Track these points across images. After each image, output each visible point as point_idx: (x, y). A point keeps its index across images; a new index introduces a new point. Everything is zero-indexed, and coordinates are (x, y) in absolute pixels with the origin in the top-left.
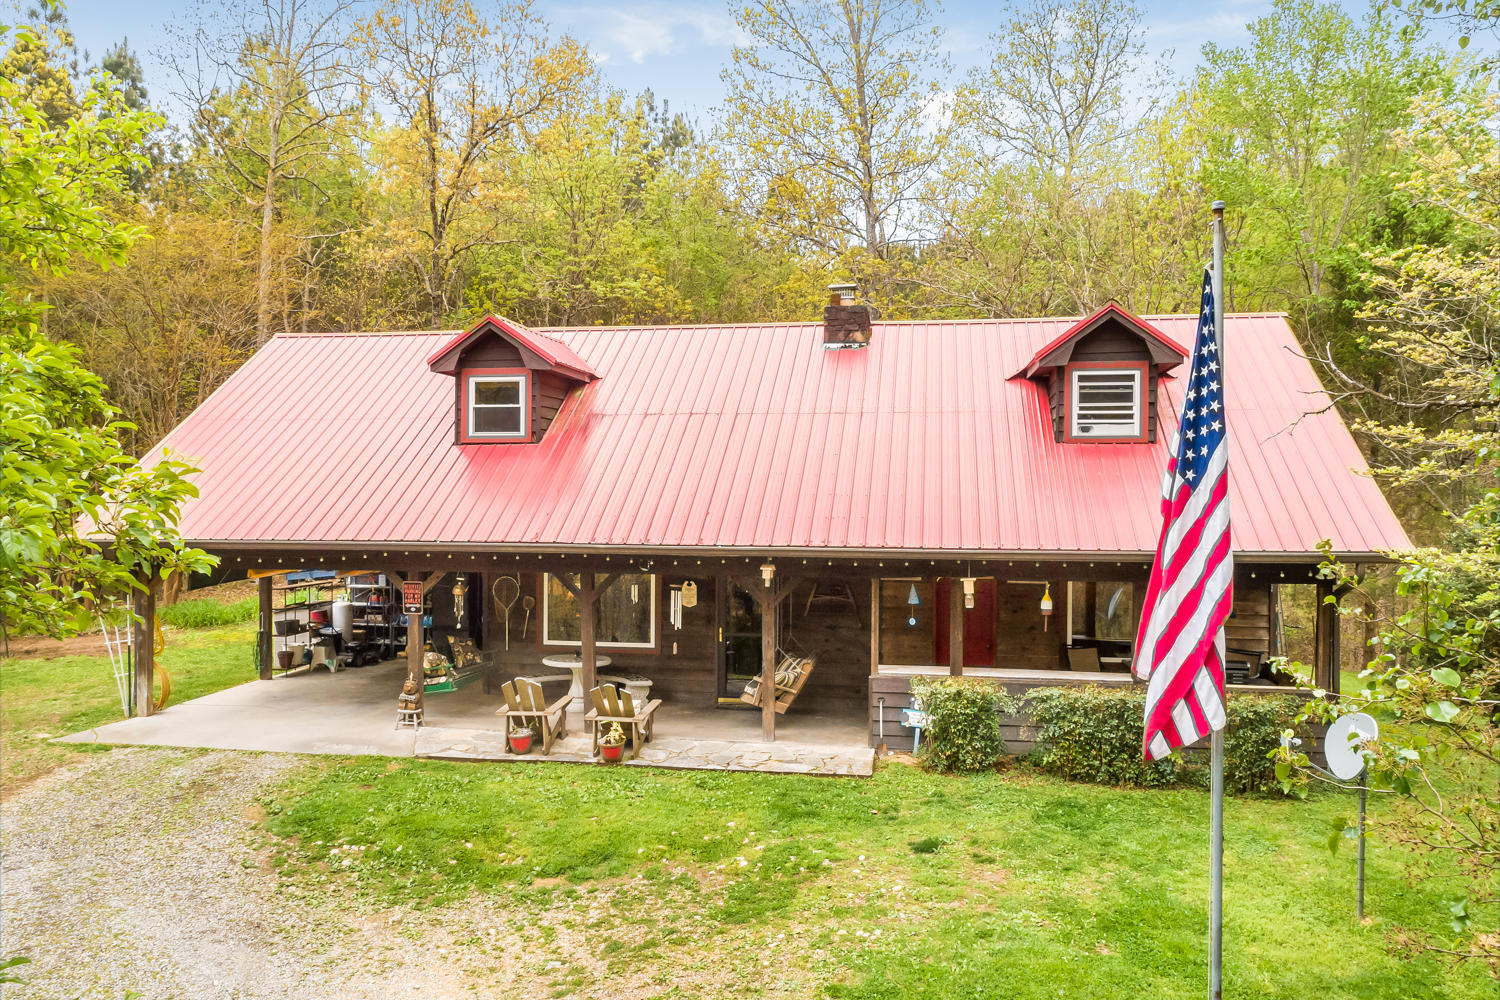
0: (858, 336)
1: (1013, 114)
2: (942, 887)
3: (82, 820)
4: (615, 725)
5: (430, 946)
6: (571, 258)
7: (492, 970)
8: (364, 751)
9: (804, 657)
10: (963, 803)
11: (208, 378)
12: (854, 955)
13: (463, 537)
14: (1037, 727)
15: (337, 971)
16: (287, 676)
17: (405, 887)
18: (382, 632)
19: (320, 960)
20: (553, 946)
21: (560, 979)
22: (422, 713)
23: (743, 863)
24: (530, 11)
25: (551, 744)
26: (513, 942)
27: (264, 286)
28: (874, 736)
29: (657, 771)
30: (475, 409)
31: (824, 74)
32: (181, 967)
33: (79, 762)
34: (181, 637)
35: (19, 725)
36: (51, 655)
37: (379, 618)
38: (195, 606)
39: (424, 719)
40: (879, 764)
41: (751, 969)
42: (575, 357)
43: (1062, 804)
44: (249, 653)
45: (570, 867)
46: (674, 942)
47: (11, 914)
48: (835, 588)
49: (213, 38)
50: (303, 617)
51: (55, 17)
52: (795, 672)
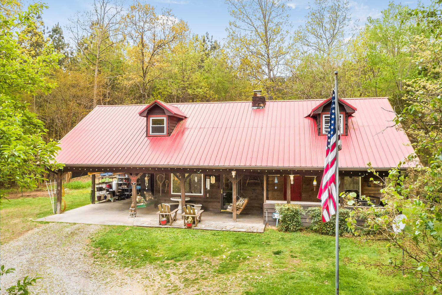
0: (262, 105)
1: (312, 39)
2: (281, 264)
3: (40, 243)
4: (190, 217)
5: (135, 279)
6: (182, 83)
7: (152, 286)
8: (119, 224)
9: (245, 198)
10: (289, 240)
11: (79, 118)
12: (254, 283)
13: (147, 163)
14: (312, 219)
15: (108, 285)
16: (99, 203)
17: (129, 262)
18: (126, 190)
19: (104, 282)
20: (169, 279)
21: (170, 288)
22: (136, 213)
23: (224, 257)
24: (170, 13)
25: (172, 223)
26: (158, 278)
27: (95, 91)
28: (265, 221)
29: (202, 231)
30: (152, 127)
31: (255, 28)
32: (66, 283)
33: (40, 226)
34: (70, 192)
35: (25, 216)
36: (34, 196)
37: (126, 186)
38: (75, 183)
39: (137, 215)
40: (266, 229)
41: (224, 286)
42: (181, 112)
43: (318, 241)
44: (89, 196)
45: (175, 257)
46: (203, 279)
47: (20, 268)
48: (255, 178)
49: (82, 22)
50: (104, 186)
51: (39, 17)
52: (243, 202)
